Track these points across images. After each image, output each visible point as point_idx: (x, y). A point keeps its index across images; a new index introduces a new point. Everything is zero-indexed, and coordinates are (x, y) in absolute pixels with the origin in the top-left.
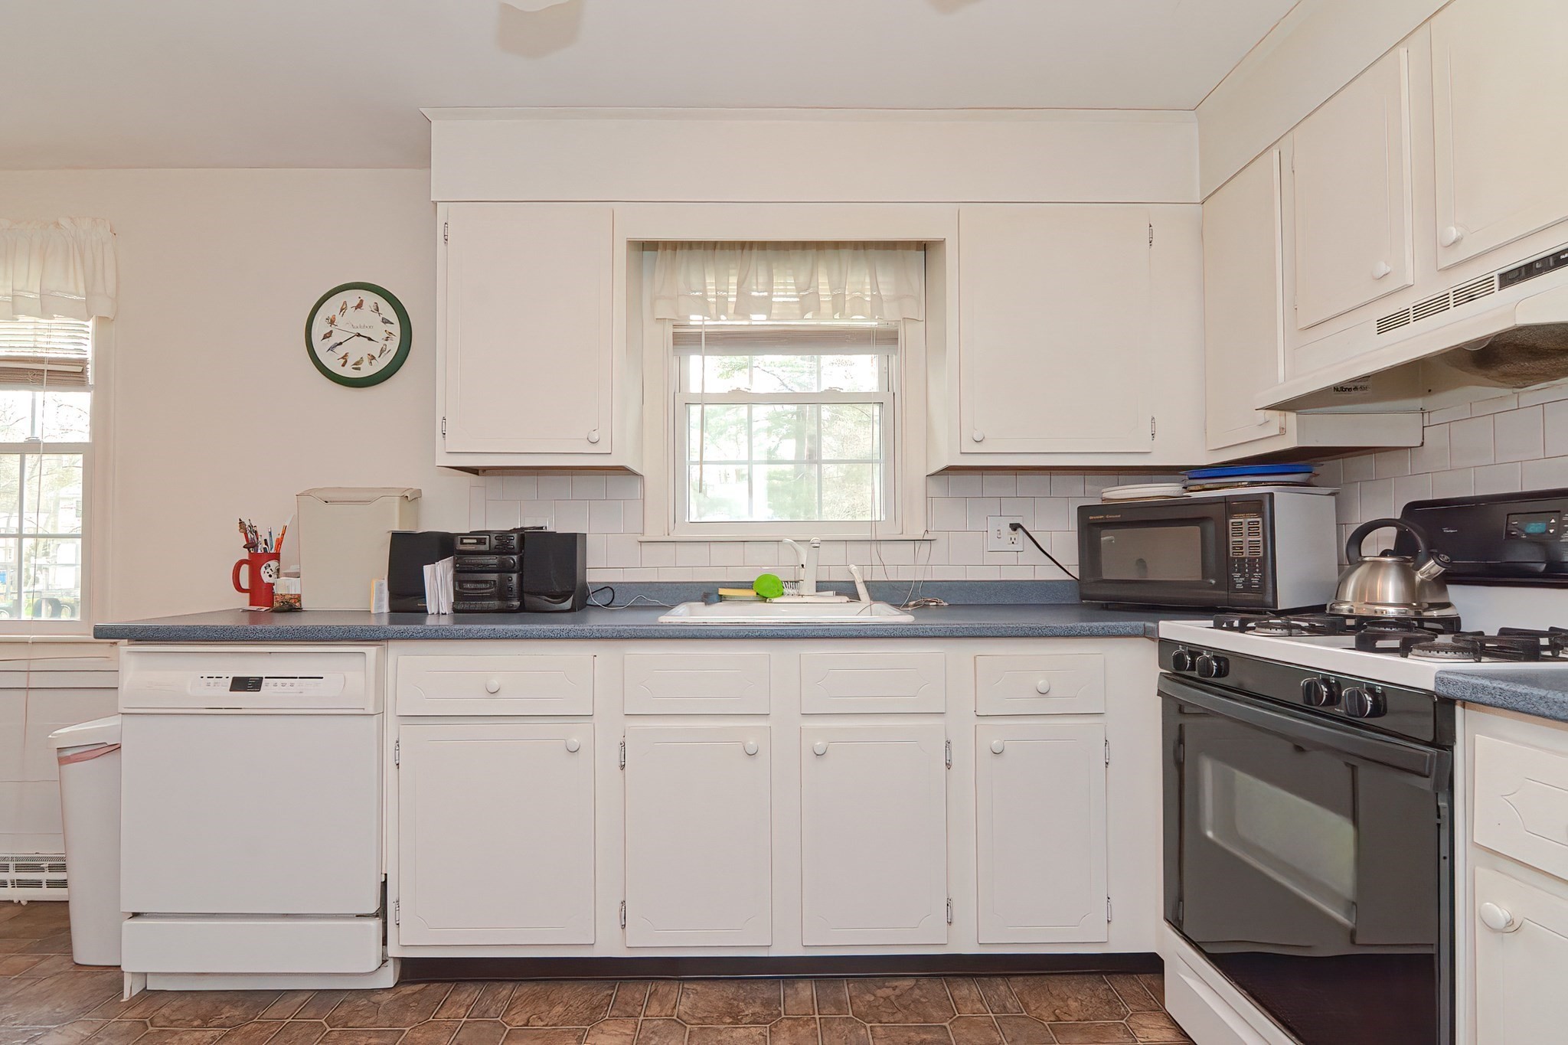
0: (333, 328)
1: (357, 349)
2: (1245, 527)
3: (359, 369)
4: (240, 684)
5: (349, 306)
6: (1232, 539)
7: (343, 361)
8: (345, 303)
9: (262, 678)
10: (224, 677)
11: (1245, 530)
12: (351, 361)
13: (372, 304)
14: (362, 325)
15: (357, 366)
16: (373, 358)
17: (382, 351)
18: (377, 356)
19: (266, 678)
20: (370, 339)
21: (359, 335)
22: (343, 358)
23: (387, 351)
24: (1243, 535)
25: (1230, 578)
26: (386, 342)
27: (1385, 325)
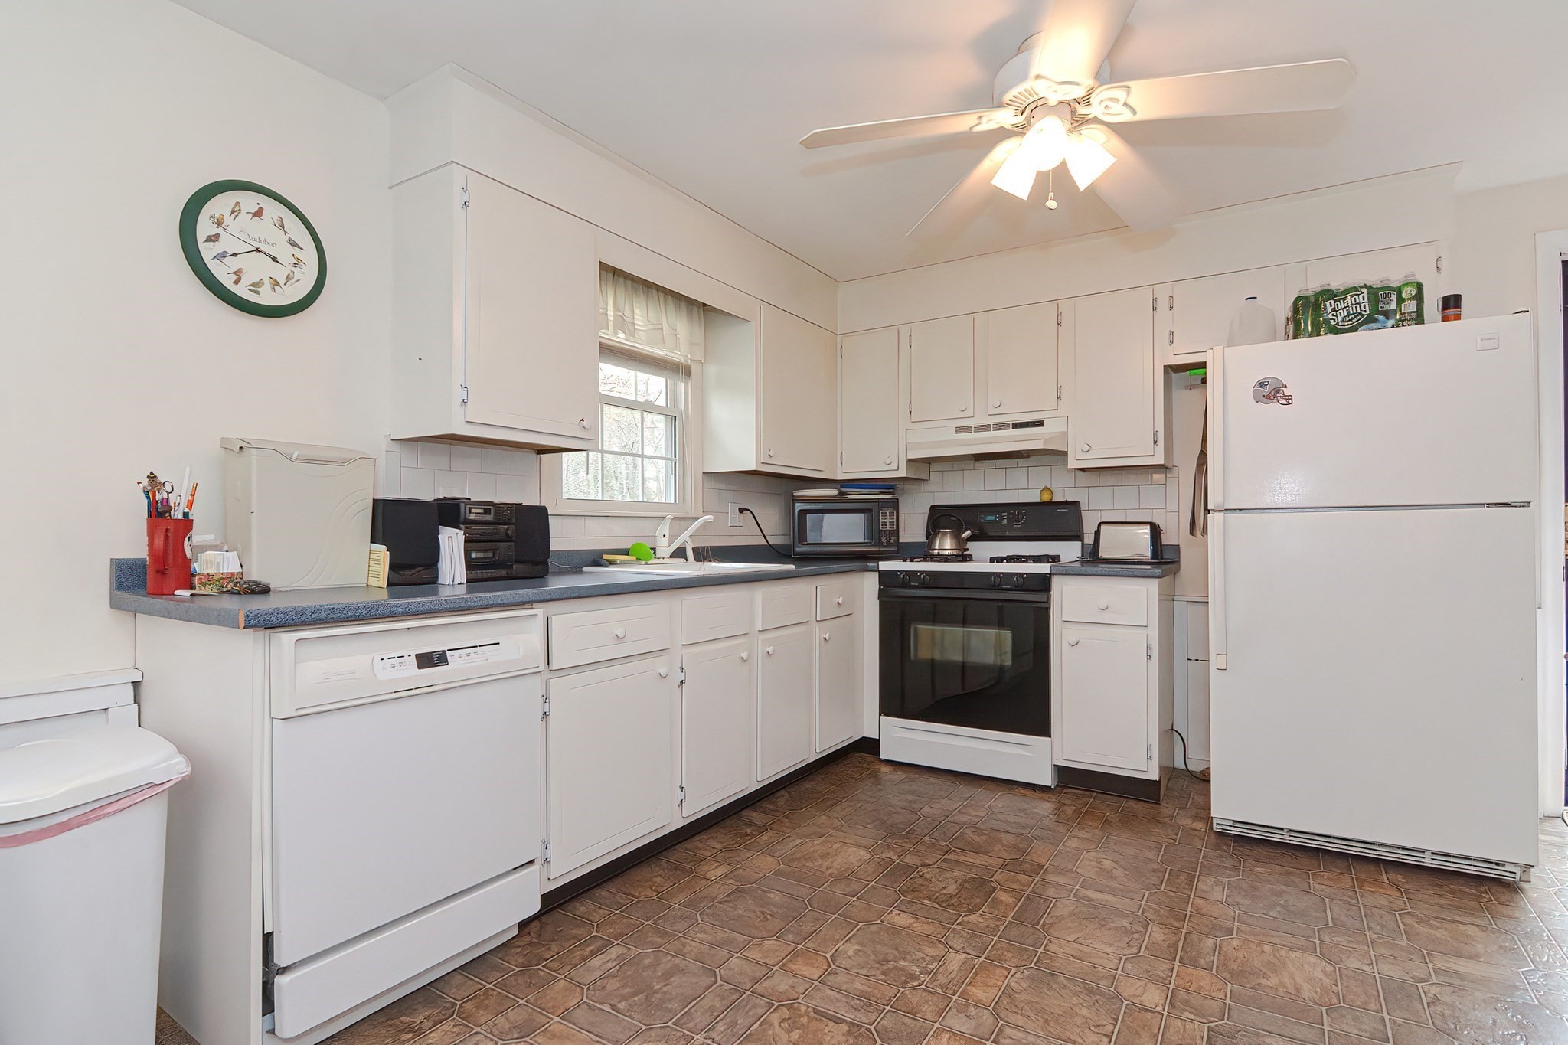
0: (220, 231)
1: (256, 268)
2: (888, 514)
3: (258, 293)
4: (426, 660)
5: (243, 210)
6: (881, 520)
7: (234, 277)
8: (238, 203)
9: (444, 651)
10: (406, 656)
11: (888, 517)
12: (246, 280)
13: (276, 218)
14: (263, 239)
15: (255, 287)
16: (277, 284)
17: (288, 278)
18: (282, 283)
19: (448, 650)
20: (274, 259)
21: (258, 250)
22: (235, 273)
23: (295, 279)
24: (886, 520)
25: (880, 540)
26: (294, 269)
27: (959, 430)
